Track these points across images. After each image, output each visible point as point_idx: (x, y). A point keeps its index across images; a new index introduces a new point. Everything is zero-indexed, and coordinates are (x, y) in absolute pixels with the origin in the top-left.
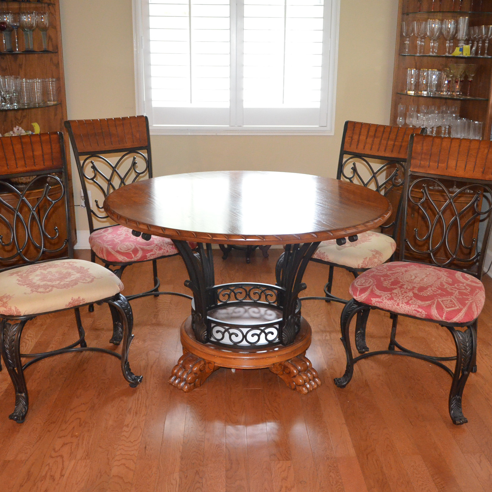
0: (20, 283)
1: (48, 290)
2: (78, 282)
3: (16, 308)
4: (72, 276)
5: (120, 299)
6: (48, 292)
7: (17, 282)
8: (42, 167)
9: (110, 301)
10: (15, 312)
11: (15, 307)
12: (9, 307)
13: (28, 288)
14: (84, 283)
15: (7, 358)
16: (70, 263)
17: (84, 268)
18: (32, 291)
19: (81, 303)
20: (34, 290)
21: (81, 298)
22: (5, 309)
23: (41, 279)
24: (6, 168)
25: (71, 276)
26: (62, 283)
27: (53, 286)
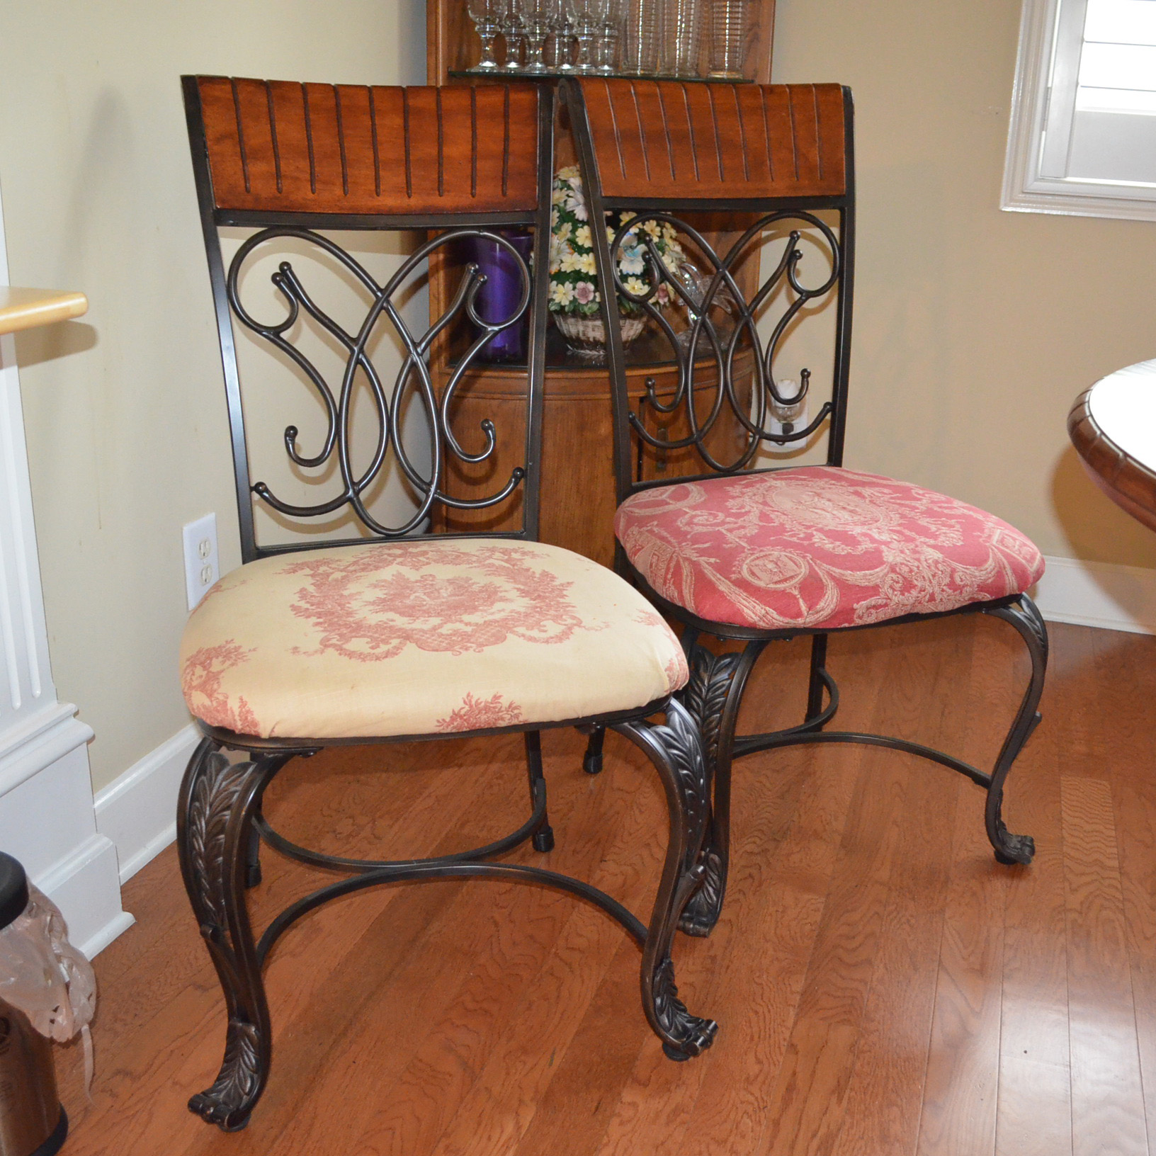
0: (303, 604)
1: (384, 648)
2: (509, 635)
3: (243, 704)
4: (498, 606)
5: (667, 723)
6: (378, 658)
7: (295, 600)
8: (464, 200)
9: (626, 724)
10: (237, 718)
11: (241, 699)
12: (221, 697)
13: (318, 628)
14: (531, 639)
16: (514, 555)
17: (553, 578)
18: (325, 644)
19: (502, 719)
20: (334, 641)
21: (505, 702)
22: (207, 702)
23: (384, 600)
24: (338, 191)
25: (492, 603)
26: (447, 629)
27: (407, 636)
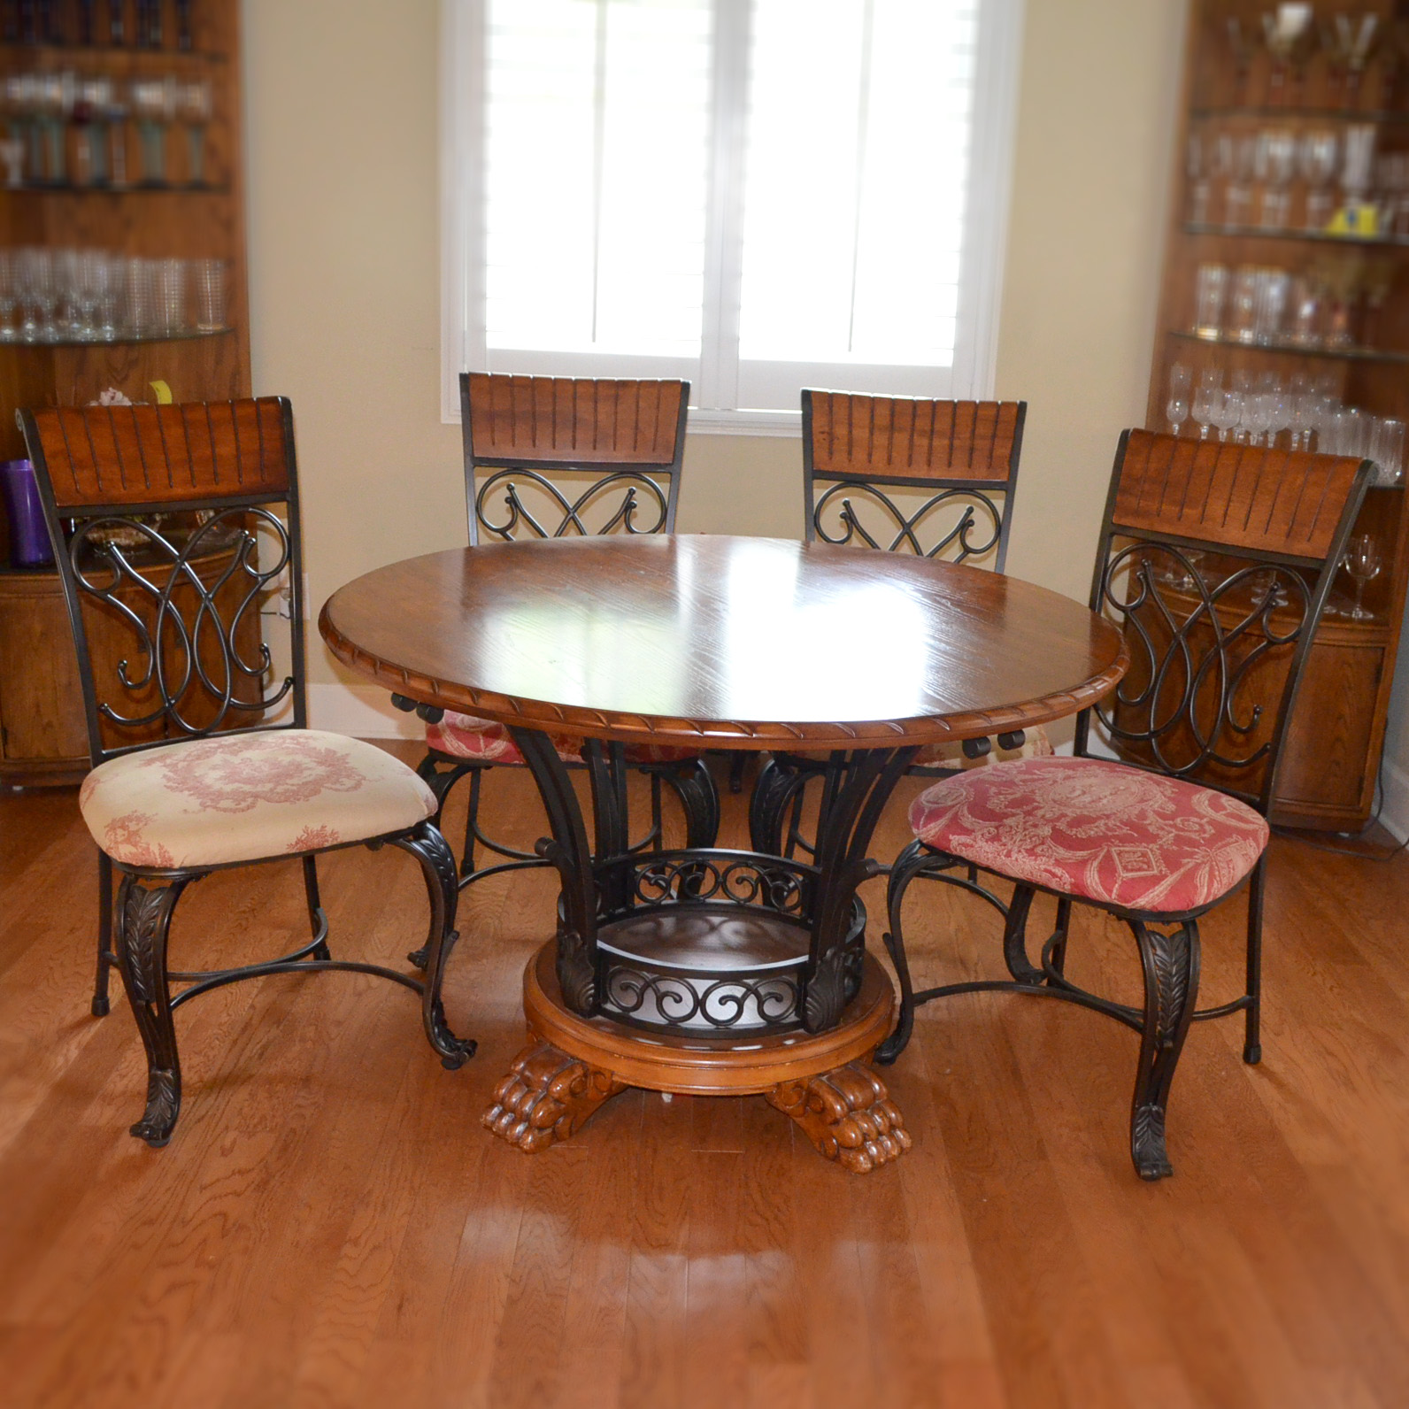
0: (170, 784)
1: (243, 805)
2: (323, 789)
3: (161, 847)
4: (306, 773)
5: (427, 837)
6: (243, 811)
7: (164, 782)
8: (235, 487)
9: (401, 840)
10: (158, 857)
11: (159, 844)
12: (144, 845)
13: (193, 797)
14: (336, 790)
15: (133, 974)
16: (301, 740)
17: (335, 752)
18: (204, 806)
19: (327, 841)
20: (208, 804)
21: (328, 830)
22: (133, 850)
23: (226, 778)
24: (143, 487)
25: (301, 772)
26: (280, 789)
27: (256, 796)
